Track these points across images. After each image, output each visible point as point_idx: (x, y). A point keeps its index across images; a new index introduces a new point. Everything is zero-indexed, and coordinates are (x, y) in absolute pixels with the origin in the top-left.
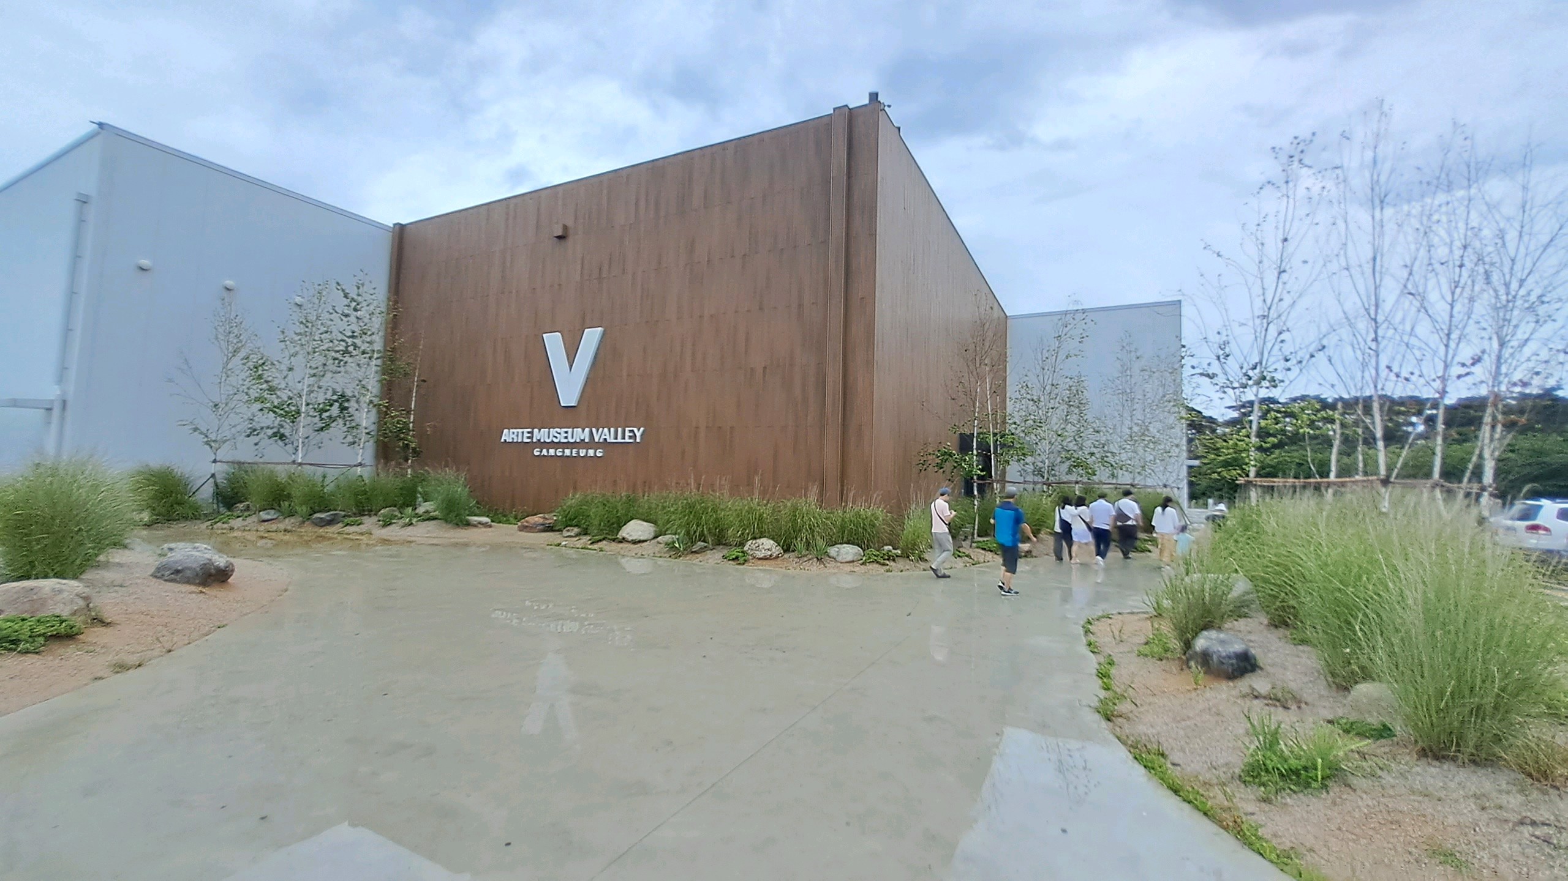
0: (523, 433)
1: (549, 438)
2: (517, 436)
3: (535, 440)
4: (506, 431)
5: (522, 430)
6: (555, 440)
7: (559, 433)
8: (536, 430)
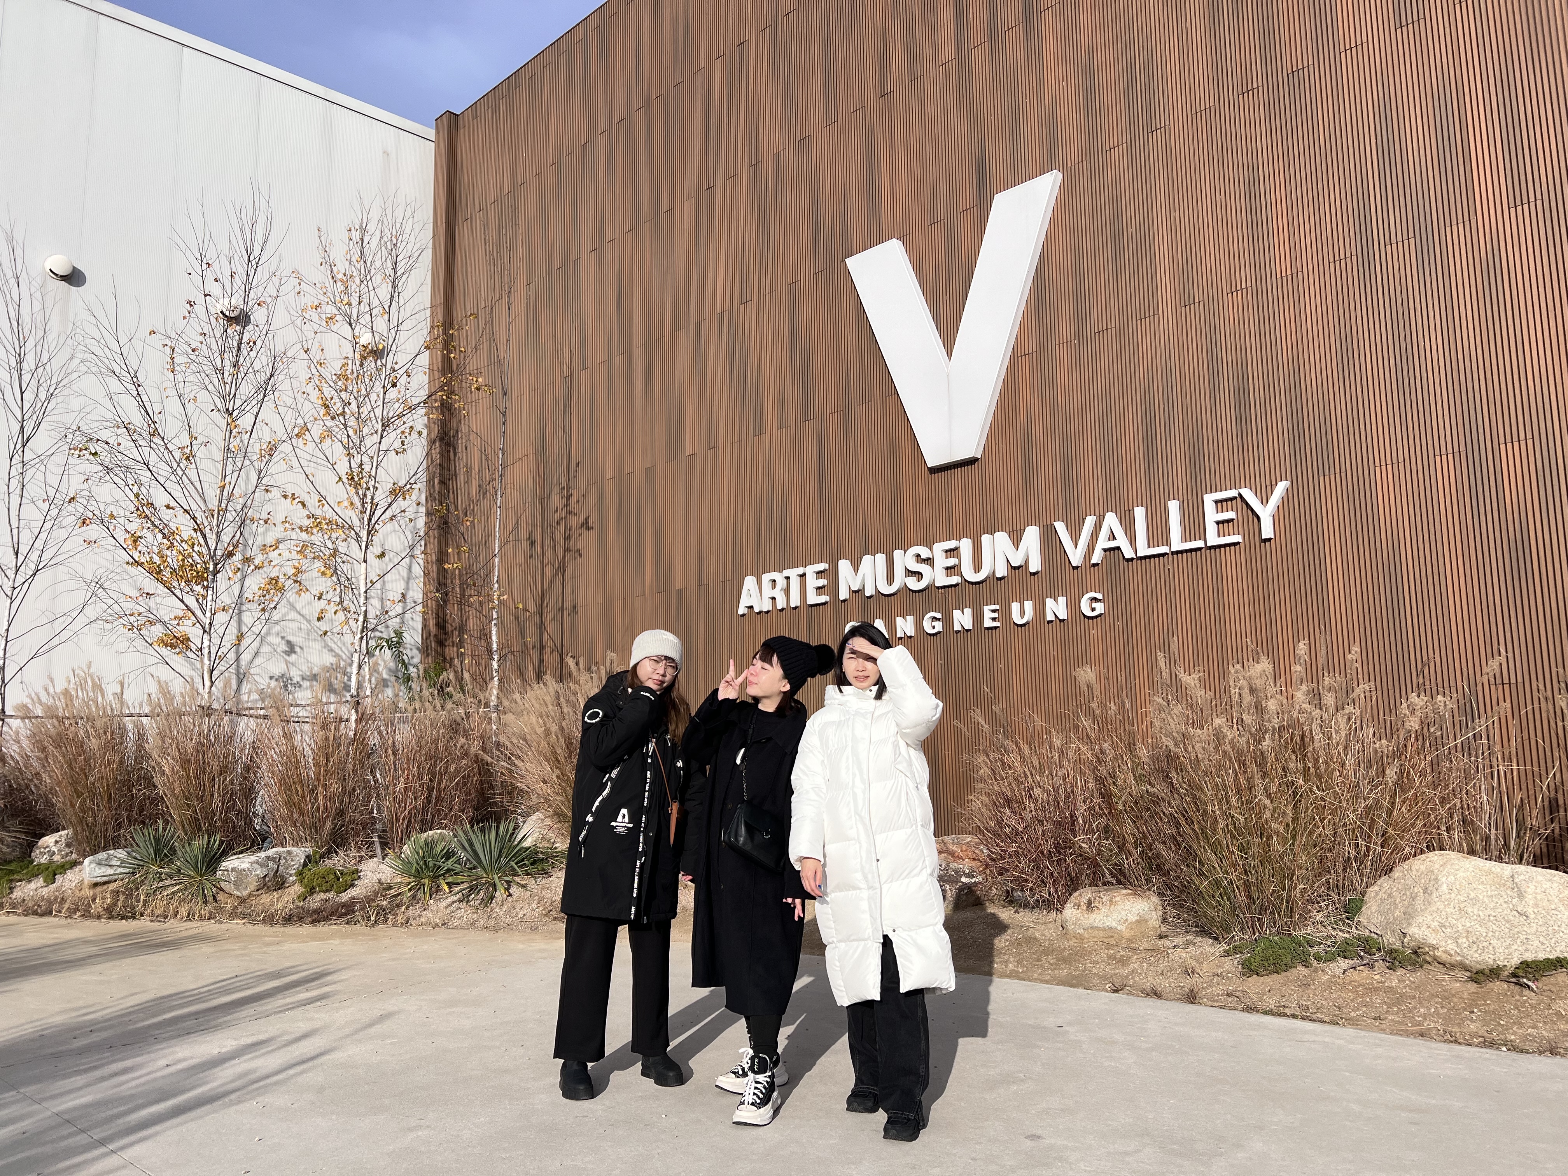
0: (803, 576)
1: (890, 580)
2: (787, 591)
3: (843, 594)
4: (750, 582)
5: (801, 570)
6: (913, 584)
7: (929, 561)
8: (844, 566)
